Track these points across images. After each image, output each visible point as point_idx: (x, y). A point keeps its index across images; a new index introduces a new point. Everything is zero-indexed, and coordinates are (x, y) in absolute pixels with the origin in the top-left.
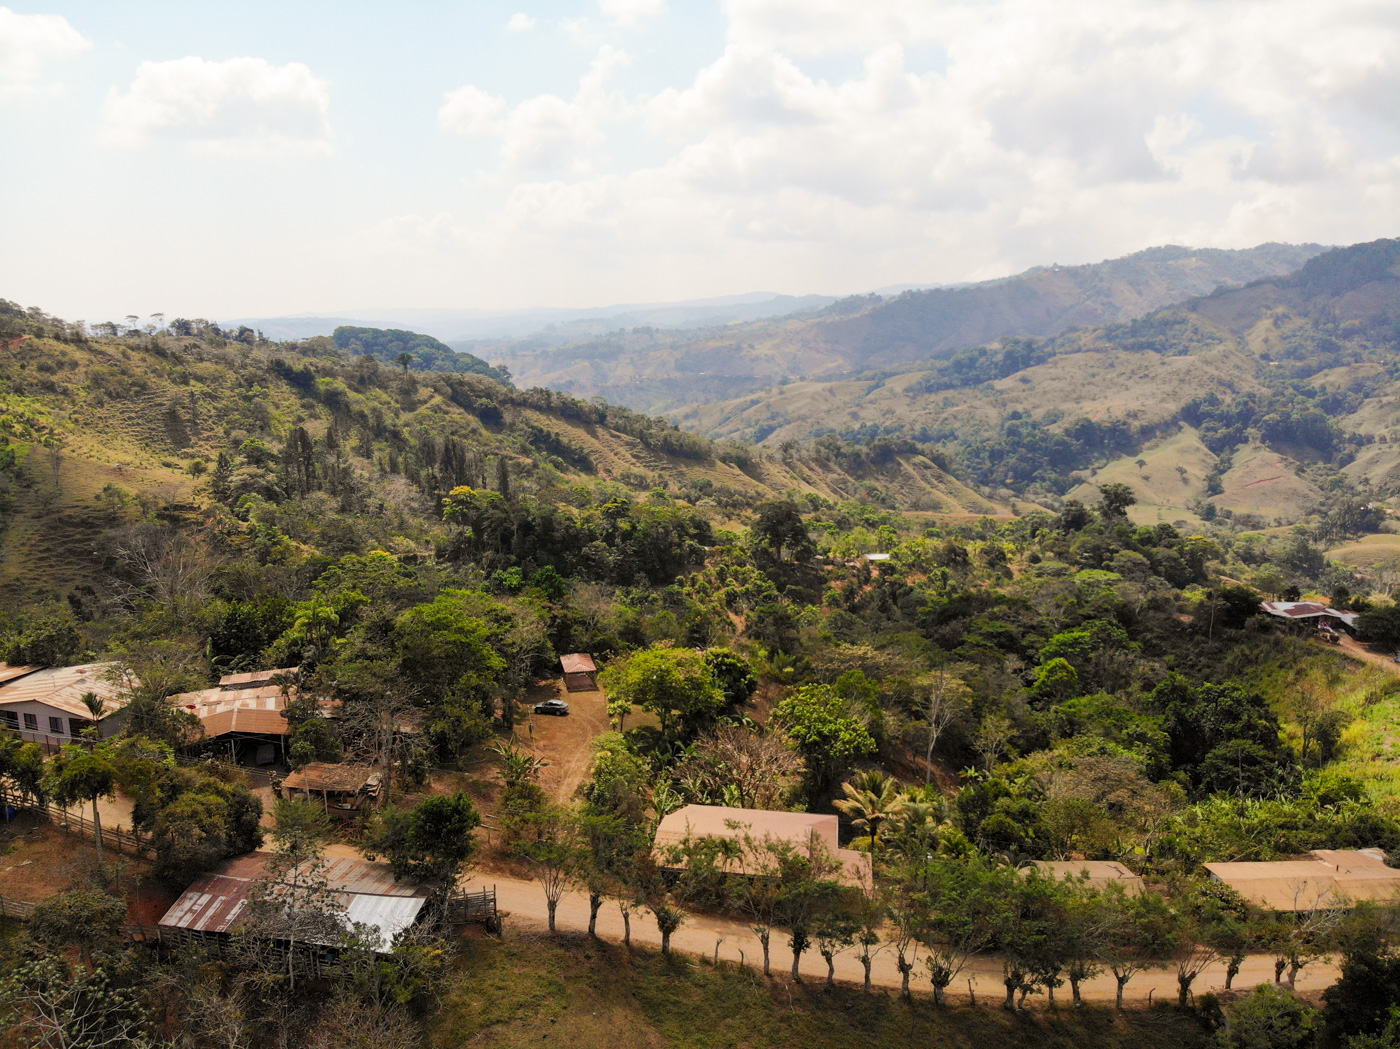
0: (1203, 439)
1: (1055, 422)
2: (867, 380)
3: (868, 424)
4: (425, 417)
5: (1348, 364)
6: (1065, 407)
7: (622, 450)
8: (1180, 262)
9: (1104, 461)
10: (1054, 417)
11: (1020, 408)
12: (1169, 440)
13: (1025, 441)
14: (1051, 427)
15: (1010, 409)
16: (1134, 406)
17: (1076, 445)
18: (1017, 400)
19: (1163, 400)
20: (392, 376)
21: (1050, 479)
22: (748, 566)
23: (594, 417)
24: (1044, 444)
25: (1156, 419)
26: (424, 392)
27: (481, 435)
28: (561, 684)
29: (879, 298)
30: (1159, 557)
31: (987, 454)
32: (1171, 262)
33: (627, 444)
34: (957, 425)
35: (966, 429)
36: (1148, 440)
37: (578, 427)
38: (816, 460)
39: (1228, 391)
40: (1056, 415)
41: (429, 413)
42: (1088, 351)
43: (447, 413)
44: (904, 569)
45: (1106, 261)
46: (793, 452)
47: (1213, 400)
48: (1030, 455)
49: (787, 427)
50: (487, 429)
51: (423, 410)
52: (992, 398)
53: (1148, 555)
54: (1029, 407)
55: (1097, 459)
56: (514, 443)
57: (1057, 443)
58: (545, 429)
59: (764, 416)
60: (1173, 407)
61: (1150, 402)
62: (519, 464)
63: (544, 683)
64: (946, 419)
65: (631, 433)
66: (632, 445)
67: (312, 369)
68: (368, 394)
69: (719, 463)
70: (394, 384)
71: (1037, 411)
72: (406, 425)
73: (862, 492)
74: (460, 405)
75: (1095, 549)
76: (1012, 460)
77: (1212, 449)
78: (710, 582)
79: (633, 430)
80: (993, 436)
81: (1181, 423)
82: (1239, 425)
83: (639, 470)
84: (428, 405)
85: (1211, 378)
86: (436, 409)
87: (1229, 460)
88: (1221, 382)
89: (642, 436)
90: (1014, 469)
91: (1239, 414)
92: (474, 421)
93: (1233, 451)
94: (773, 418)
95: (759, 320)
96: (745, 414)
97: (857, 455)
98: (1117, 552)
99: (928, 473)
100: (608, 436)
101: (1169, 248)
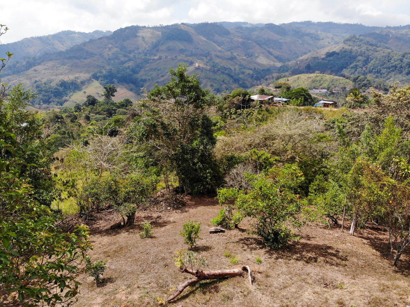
0: (101, 84)
5: (133, 60)
6: (53, 78)
8: (73, 35)
9: (71, 93)
11: (37, 79)
12: (90, 85)
14: (51, 84)
15: (33, 80)
16: (76, 75)
17: (61, 89)
18: (35, 77)
21: (56, 101)
24: (50, 90)
25: (85, 79)
32: (71, 35)
36: (84, 86)
40: (51, 81)
45: (49, 35)
48: (47, 94)
52: (26, 77)
54: (40, 79)
55: (70, 93)
57: (55, 89)
71: (43, 80)
81: (92, 79)
88: (100, 67)
90: (42, 99)
91: (109, 75)
101: (68, 31)
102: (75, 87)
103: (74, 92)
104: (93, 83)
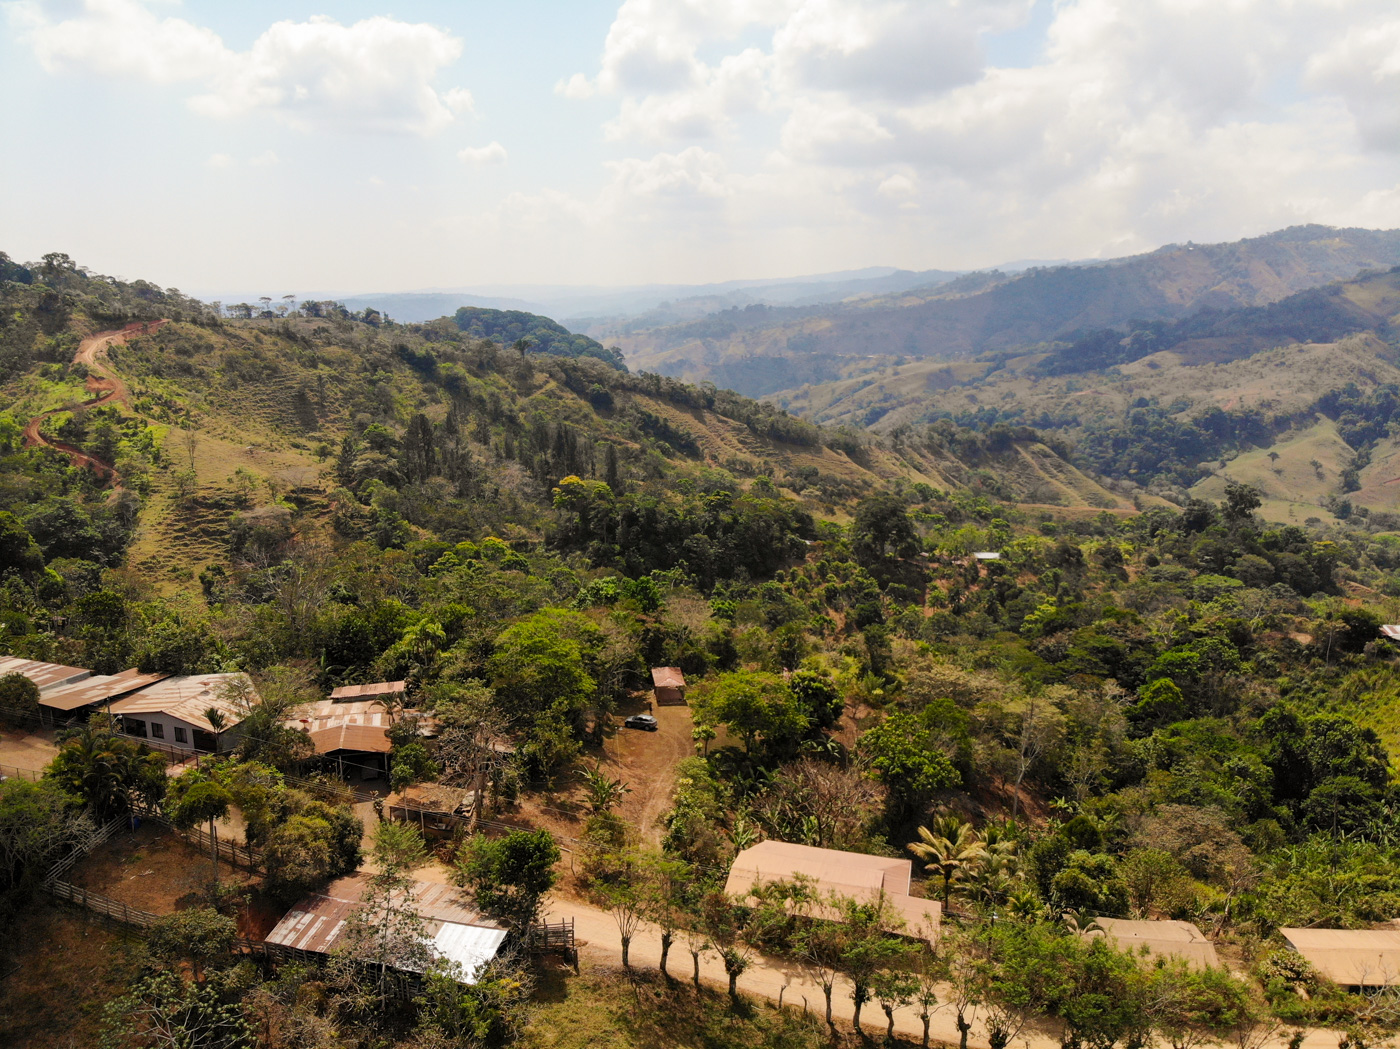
0: (1340, 432)
1: (1183, 410)
2: (988, 361)
3: (987, 408)
4: (540, 402)
6: (1196, 394)
7: (729, 435)
8: (1322, 242)
9: (1234, 452)
10: (1182, 406)
11: (1147, 395)
12: (1305, 431)
13: (1151, 429)
14: (1179, 415)
15: (1137, 395)
16: (1268, 395)
17: (1205, 434)
18: (1144, 386)
19: (1299, 390)
20: (510, 362)
21: (1176, 471)
22: (850, 562)
23: (702, 402)
24: (1170, 434)
25: (1291, 410)
26: (539, 378)
27: (592, 420)
28: (651, 697)
29: (1002, 275)
30: (1285, 562)
31: (1110, 441)
32: (1314, 242)
33: (734, 429)
34: (1080, 410)
35: (1090, 415)
36: (1281, 432)
37: (686, 412)
38: (928, 447)
39: (1369, 381)
40: (1184, 403)
41: (544, 397)
42: (1221, 335)
43: (561, 398)
44: (1014, 569)
45: (1244, 241)
46: (904, 438)
47: (1352, 391)
48: (1155, 445)
49: (900, 409)
50: (598, 414)
51: (538, 395)
52: (1118, 384)
53: (1271, 560)
54: (1156, 394)
55: (1228, 450)
56: (623, 428)
57: (1185, 433)
58: (654, 414)
59: (876, 398)
60: (1310, 397)
61: (1286, 392)
62: (627, 449)
63: (636, 694)
64: (1069, 404)
65: (738, 418)
66: (739, 431)
67: (434, 354)
68: (487, 378)
69: (826, 450)
70: (511, 370)
71: (1165, 398)
72: (523, 410)
73: (976, 482)
74: (574, 390)
75: (1218, 552)
76: (1137, 449)
77: (1349, 442)
78: (810, 577)
79: (740, 415)
80: (1117, 423)
81: (1318, 414)
82: (1379, 418)
83: (745, 456)
84: (543, 390)
85: (1352, 369)
86: (551, 394)
87: (1367, 456)
88: (1361, 372)
89: (749, 422)
90: (1137, 458)
91: (1380, 406)
92: (586, 406)
93: (1372, 446)
94: (885, 400)
95: (875, 298)
96: (856, 396)
97: (973, 442)
98: (1240, 556)
99: (1047, 461)
100: (715, 422)
101: (1311, 227)
102: (1250, 434)
103: (1244, 448)
104: (1316, 428)
